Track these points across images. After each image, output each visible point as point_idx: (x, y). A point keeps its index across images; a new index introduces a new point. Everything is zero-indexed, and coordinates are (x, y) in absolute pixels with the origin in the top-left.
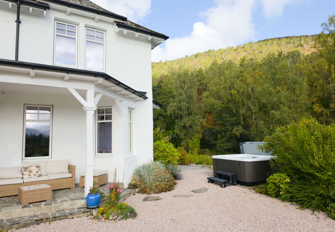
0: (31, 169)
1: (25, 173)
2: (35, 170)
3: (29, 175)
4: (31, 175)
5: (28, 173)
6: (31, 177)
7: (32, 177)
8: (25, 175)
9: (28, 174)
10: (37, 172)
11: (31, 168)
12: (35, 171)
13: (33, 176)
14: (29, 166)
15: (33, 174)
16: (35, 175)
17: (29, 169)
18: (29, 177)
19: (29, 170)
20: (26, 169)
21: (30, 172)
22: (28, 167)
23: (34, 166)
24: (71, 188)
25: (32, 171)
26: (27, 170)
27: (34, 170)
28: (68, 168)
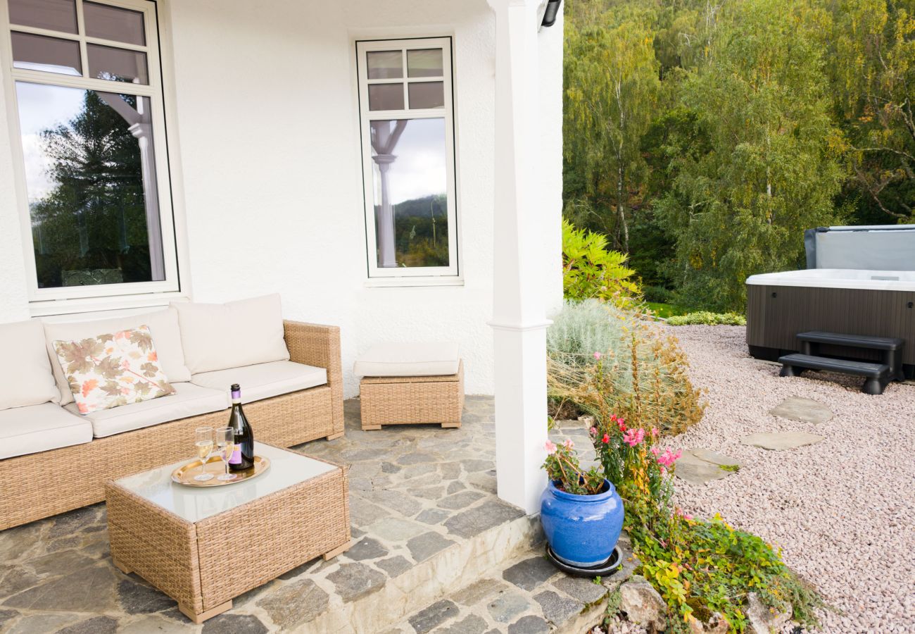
0: (114, 356)
1: (80, 378)
2: (134, 355)
3: (112, 390)
4: (119, 392)
5: (102, 380)
6: (125, 403)
7: (127, 398)
8: (87, 388)
9: (105, 384)
10: (149, 369)
11: (111, 350)
12: (136, 365)
13: (132, 396)
14: (93, 335)
15: (129, 381)
16: (142, 387)
17: (101, 356)
18: (113, 399)
19: (102, 363)
20: (79, 354)
21: (110, 368)
22: (88, 342)
23: (120, 336)
24: (330, 438)
25: (118, 366)
26: (88, 359)
27: (130, 360)
28: (284, 338)
